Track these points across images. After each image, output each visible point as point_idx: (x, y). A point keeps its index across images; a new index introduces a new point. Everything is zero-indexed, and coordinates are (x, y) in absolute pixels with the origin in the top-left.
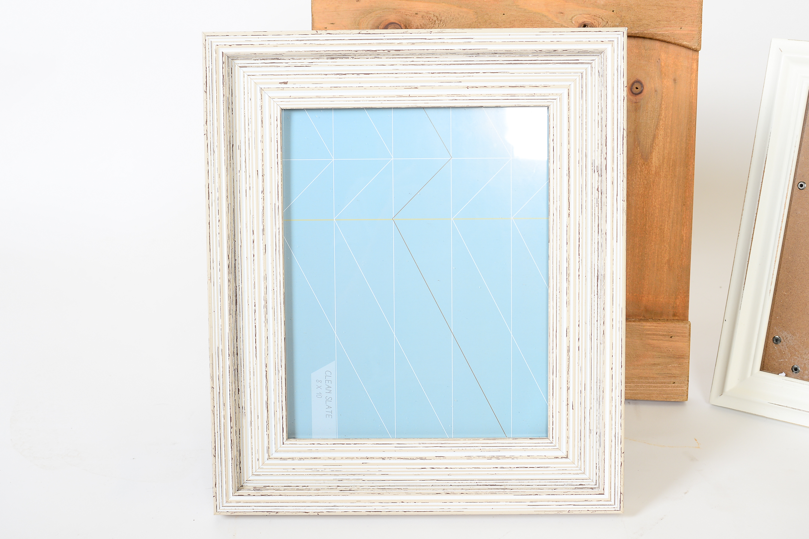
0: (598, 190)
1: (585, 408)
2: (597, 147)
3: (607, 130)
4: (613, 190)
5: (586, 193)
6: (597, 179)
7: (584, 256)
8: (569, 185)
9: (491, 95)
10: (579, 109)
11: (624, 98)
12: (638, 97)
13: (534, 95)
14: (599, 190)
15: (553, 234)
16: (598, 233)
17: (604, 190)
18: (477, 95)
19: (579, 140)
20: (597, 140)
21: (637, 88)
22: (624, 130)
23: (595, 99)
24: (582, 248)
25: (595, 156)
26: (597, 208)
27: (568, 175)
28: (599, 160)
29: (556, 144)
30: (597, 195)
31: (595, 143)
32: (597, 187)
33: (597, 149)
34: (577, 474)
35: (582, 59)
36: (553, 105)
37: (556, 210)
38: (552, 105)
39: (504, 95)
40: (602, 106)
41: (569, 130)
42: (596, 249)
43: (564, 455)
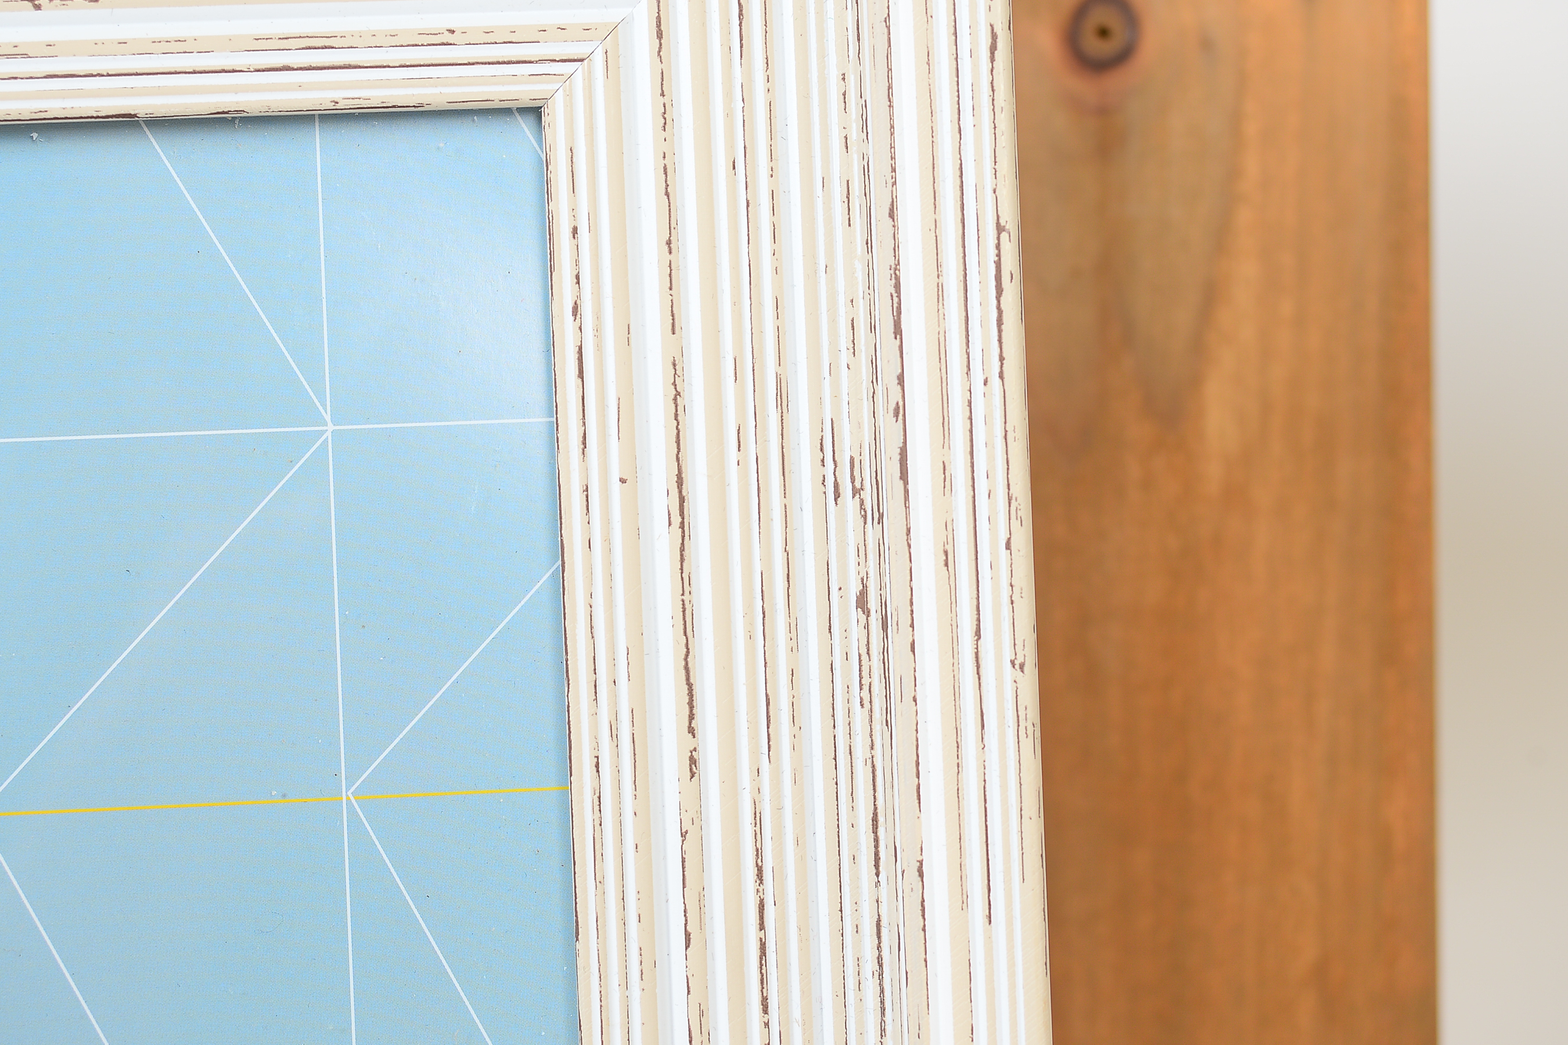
0: (862, 602)
2: (844, 342)
3: (901, 236)
4: (954, 602)
5: (793, 628)
6: (853, 539)
7: (797, 1013)
8: (685, 581)
9: (181, 47)
10: (729, 115)
11: (994, 37)
12: (1116, 81)
13: (448, 38)
14: (873, 604)
15: (599, 882)
16: (877, 866)
17: (897, 603)
18: (98, 49)
19: (736, 303)
20: (842, 300)
21: (1103, 33)
22: (1004, 236)
23: (822, 55)
24: (783, 966)
25: (836, 396)
26: (860, 716)
27: (676, 520)
28: (860, 425)
29: (598, 331)
30: (856, 632)
31: (833, 321)
32: (855, 588)
33: (845, 357)
36: (570, 96)
37: (614, 735)
38: (559, 100)
39: (261, 43)
40: (867, 95)
41: (669, 243)
42: (870, 966)
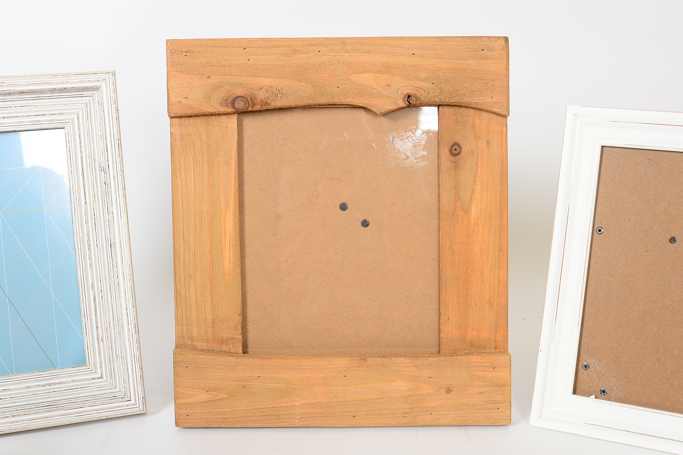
0: (105, 183)
1: (111, 340)
2: (101, 154)
3: (107, 141)
4: (115, 182)
5: (97, 187)
6: (103, 176)
7: (99, 231)
8: (84, 182)
9: (21, 122)
10: (87, 128)
11: (117, 118)
12: (457, 157)
13: (53, 120)
14: (106, 183)
15: (75, 217)
16: (108, 214)
17: (108, 182)
18: (11, 123)
19: (88, 149)
20: (101, 149)
22: (119, 140)
23: (97, 121)
24: (98, 226)
25: (101, 160)
26: (105, 196)
27: (82, 175)
28: (104, 163)
29: (72, 153)
30: (104, 187)
31: (100, 151)
32: (104, 182)
33: (102, 155)
34: (111, 389)
35: (85, 93)
36: (68, 126)
37: (76, 200)
38: (66, 126)
39: (31, 122)
40: (103, 125)
41: (80, 143)
42: (108, 225)
43: (99, 376)
